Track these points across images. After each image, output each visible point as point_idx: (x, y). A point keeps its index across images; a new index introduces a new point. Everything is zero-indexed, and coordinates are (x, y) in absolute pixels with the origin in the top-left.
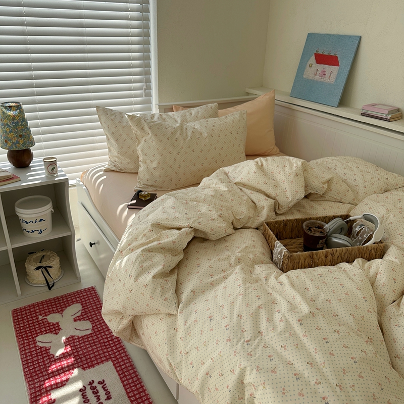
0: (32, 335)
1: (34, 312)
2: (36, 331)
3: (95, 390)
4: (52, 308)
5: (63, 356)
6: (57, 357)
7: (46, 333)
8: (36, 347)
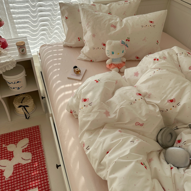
1: (1, 141)
5: (10, 179)
6: (7, 179)
7: (4, 159)
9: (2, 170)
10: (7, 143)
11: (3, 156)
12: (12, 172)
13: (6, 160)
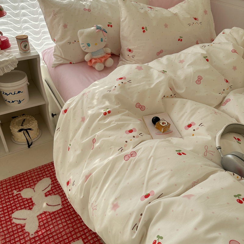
0: (8, 212)
1: (9, 187)
2: (11, 207)
4: (25, 182)
6: (32, 235)
7: (21, 209)
8: (11, 224)
9: (21, 225)
10: (19, 188)
11: (18, 205)
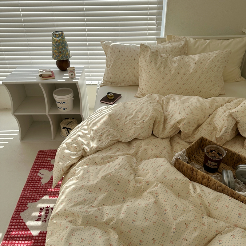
0: (39, 168)
1: (48, 155)
2: (42, 166)
3: (47, 212)
5: (45, 185)
6: (43, 184)
7: (46, 169)
8: (36, 175)
9: (41, 177)
10: (52, 157)
11: (46, 166)
12: (48, 181)
13: (47, 170)
